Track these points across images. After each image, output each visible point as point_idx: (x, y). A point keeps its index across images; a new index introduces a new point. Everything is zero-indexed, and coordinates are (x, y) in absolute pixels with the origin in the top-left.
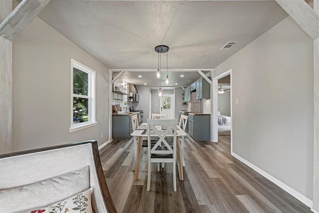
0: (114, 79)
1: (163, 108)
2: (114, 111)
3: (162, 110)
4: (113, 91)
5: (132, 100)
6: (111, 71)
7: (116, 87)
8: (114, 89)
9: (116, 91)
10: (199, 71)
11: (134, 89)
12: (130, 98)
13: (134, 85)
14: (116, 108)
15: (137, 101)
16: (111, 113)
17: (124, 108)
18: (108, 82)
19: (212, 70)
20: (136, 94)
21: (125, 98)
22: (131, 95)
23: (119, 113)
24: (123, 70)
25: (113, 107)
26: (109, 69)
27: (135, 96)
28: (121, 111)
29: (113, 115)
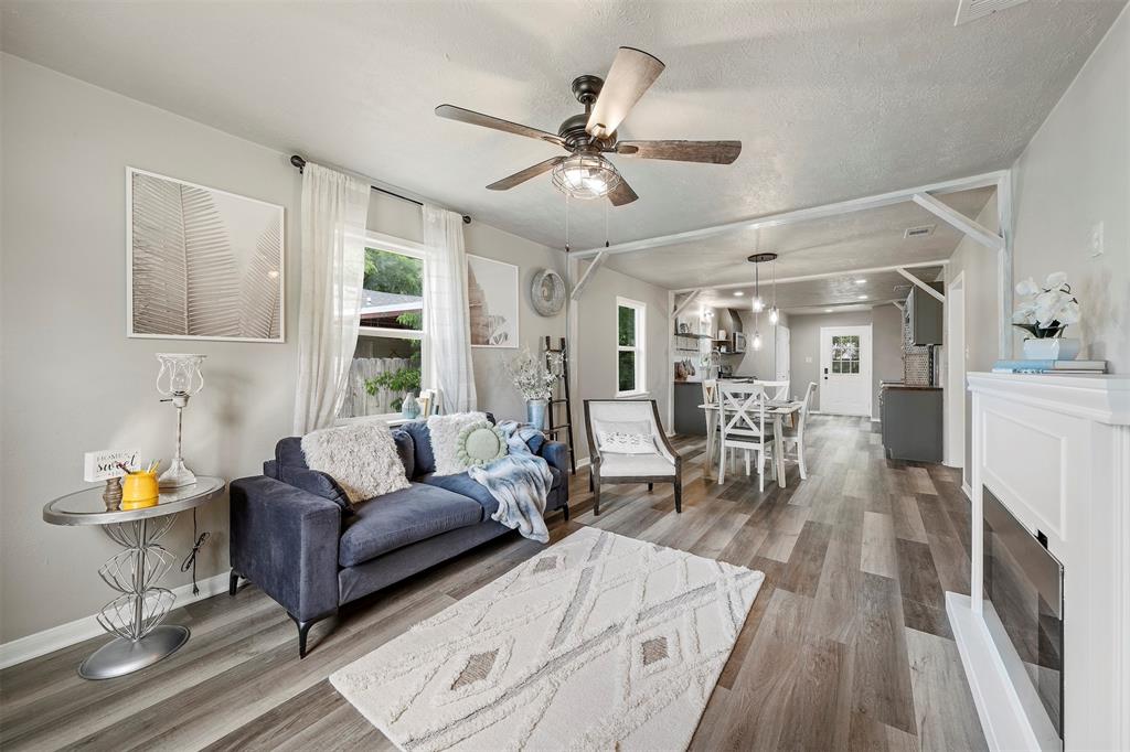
0: (679, 308)
1: (830, 370)
2: (678, 375)
3: (827, 375)
4: (676, 334)
5: (723, 350)
6: (671, 295)
7: (682, 325)
8: (679, 328)
9: (684, 333)
10: (900, 268)
11: (729, 320)
12: (720, 344)
13: (730, 309)
14: (682, 369)
15: (737, 350)
16: (672, 379)
17: (702, 369)
18: (666, 317)
19: (947, 261)
20: (734, 334)
21: (706, 346)
22: (722, 337)
23: (690, 379)
24: (696, 290)
25: (677, 366)
26: (669, 289)
27: (732, 339)
28: (693, 374)
29: (675, 383)
